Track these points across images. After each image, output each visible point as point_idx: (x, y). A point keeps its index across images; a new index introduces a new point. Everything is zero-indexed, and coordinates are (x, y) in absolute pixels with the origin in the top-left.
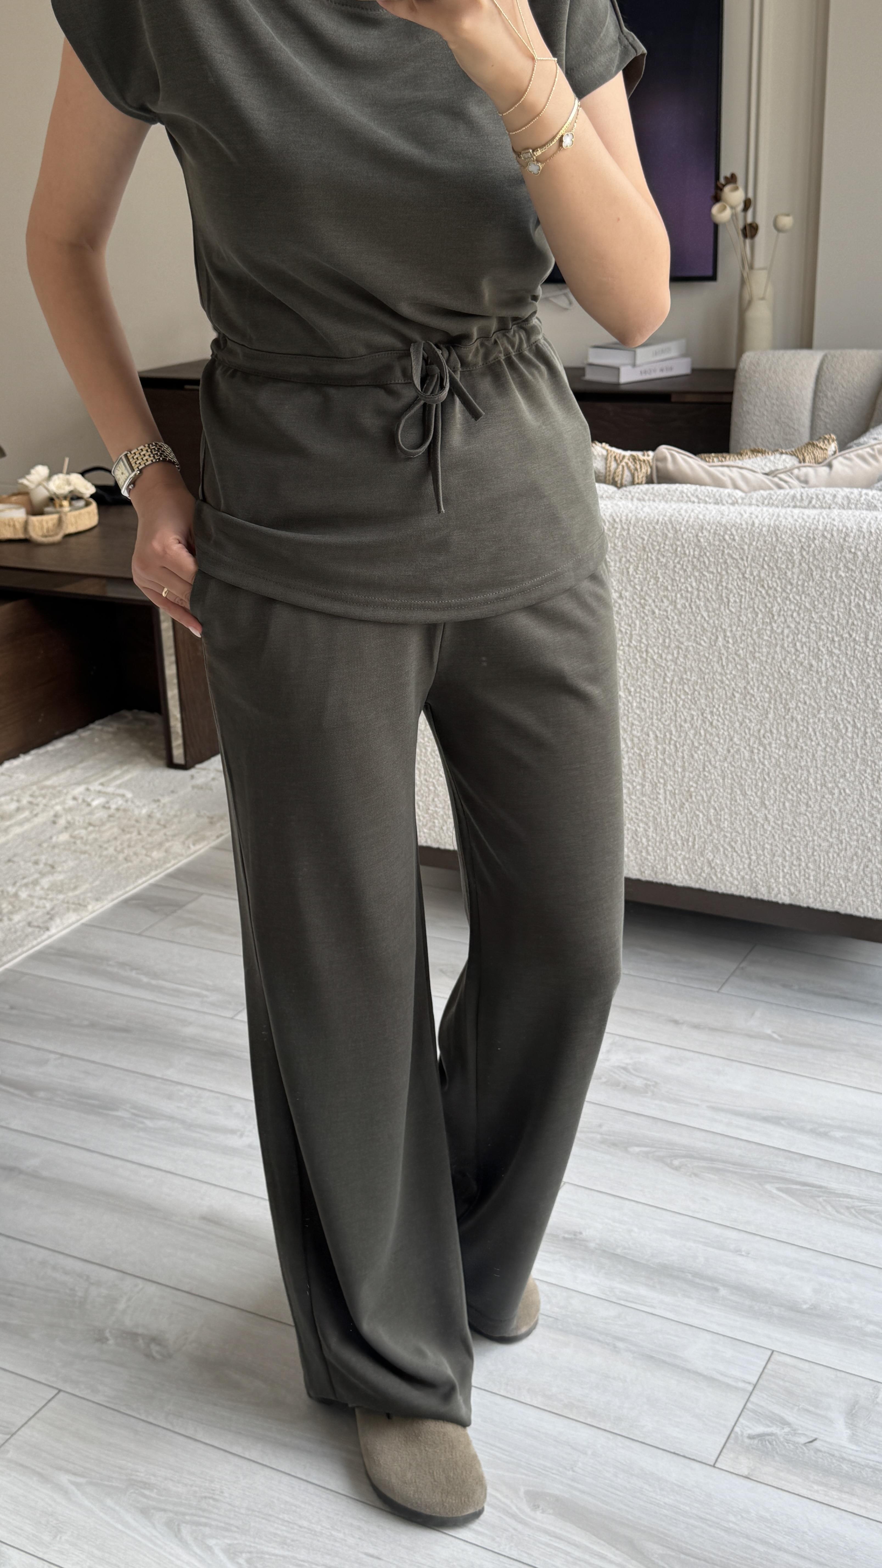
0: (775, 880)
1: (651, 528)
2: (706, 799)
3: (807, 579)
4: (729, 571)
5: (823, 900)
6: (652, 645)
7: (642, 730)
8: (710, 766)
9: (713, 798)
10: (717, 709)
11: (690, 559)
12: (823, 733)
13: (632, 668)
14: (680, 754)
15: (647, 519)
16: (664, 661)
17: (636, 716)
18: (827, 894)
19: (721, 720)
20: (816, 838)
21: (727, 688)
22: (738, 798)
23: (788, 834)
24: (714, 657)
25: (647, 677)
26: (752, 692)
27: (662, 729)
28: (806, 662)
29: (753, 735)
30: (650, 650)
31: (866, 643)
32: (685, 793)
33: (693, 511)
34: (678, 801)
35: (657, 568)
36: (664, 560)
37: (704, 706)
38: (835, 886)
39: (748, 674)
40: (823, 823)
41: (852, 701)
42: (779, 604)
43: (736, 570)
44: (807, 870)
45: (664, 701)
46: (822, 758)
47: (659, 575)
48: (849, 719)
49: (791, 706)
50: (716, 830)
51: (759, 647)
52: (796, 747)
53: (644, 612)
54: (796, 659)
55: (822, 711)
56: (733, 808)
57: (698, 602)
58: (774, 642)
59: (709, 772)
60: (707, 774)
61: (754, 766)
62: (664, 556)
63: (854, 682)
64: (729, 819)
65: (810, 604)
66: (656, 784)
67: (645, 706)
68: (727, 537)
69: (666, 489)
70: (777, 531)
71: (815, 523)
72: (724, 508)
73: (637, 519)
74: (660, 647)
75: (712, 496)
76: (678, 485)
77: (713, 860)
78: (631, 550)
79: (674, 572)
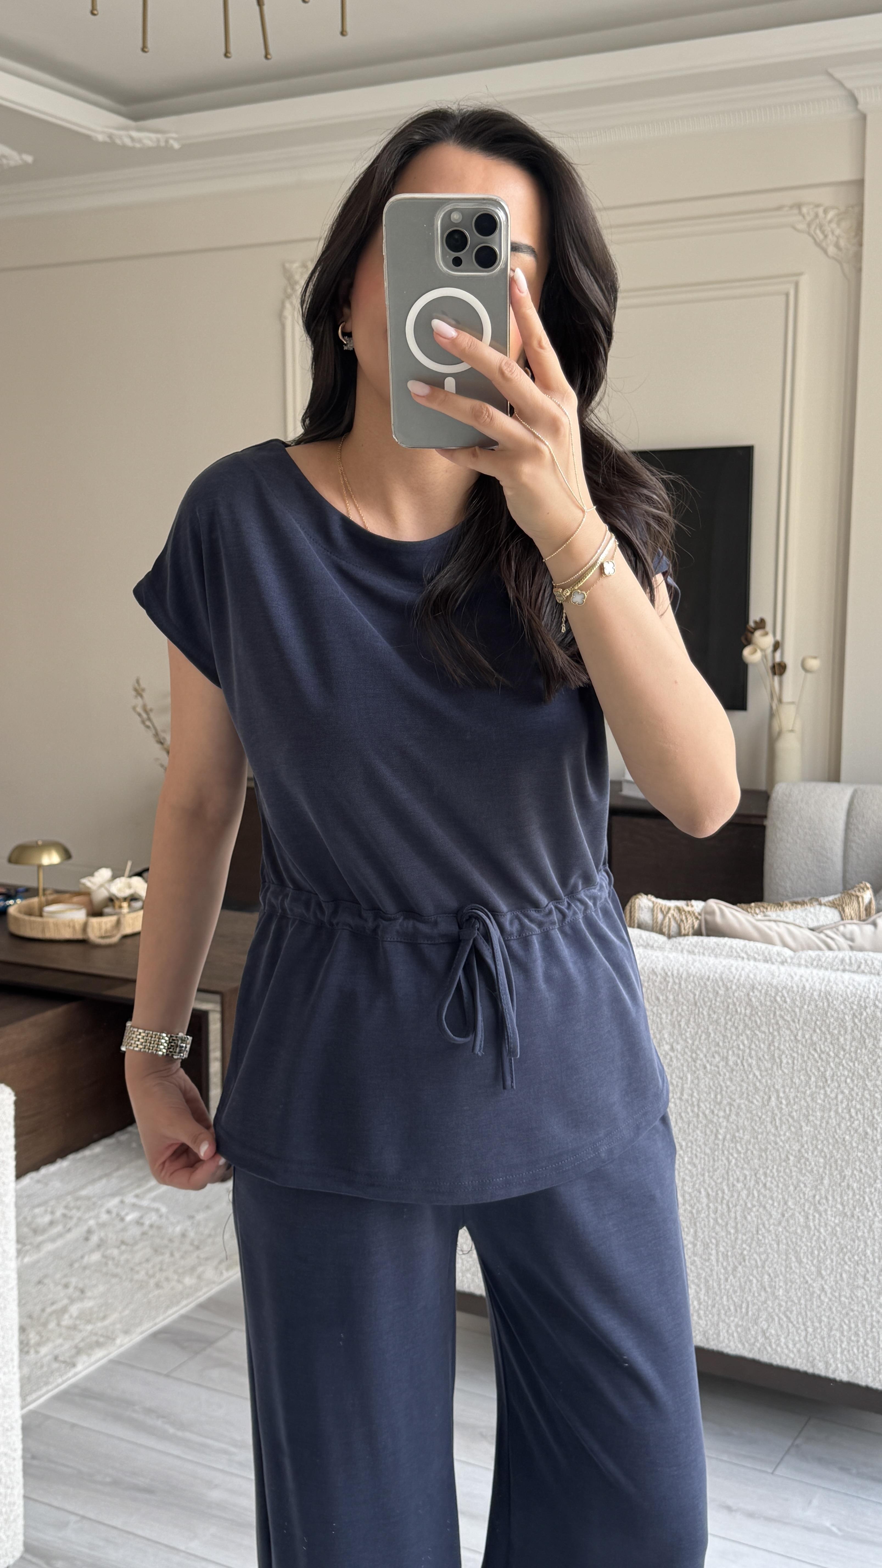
0: (833, 1355)
1: (702, 984)
2: (759, 1264)
3: (860, 1046)
4: (781, 1033)
6: (704, 1100)
7: (694, 1186)
8: (763, 1230)
9: (767, 1263)
10: (771, 1171)
11: (742, 1017)
13: (683, 1120)
14: (733, 1215)
15: (698, 975)
16: (716, 1117)
17: (687, 1172)
19: (775, 1183)
20: (874, 1313)
21: (781, 1150)
22: (793, 1265)
23: (845, 1307)
24: (767, 1116)
25: (698, 1132)
26: (806, 1155)
28: (861, 1129)
29: (808, 1200)
30: (702, 1105)
32: (738, 1256)
33: (743, 969)
34: (731, 1263)
35: (708, 1023)
36: (715, 1016)
37: (757, 1167)
39: (802, 1137)
42: (832, 1069)
43: (788, 1032)
44: (865, 1347)
45: (716, 1158)
47: (710, 1030)
49: (847, 1173)
50: (771, 1298)
51: (812, 1110)
52: (853, 1216)
53: (695, 1066)
54: (850, 1126)
55: (878, 1181)
56: (788, 1276)
57: (750, 1060)
58: (828, 1106)
59: (764, 1237)
60: (760, 1237)
61: (809, 1233)
62: (715, 1013)
64: (784, 1287)
65: (863, 1071)
66: (708, 1244)
67: (697, 1161)
68: (778, 999)
69: (715, 943)
70: (828, 996)
71: (866, 990)
72: (774, 968)
73: (688, 973)
74: (712, 1103)
75: (761, 953)
76: (726, 939)
77: (767, 1329)
78: (683, 1003)
79: (726, 1029)
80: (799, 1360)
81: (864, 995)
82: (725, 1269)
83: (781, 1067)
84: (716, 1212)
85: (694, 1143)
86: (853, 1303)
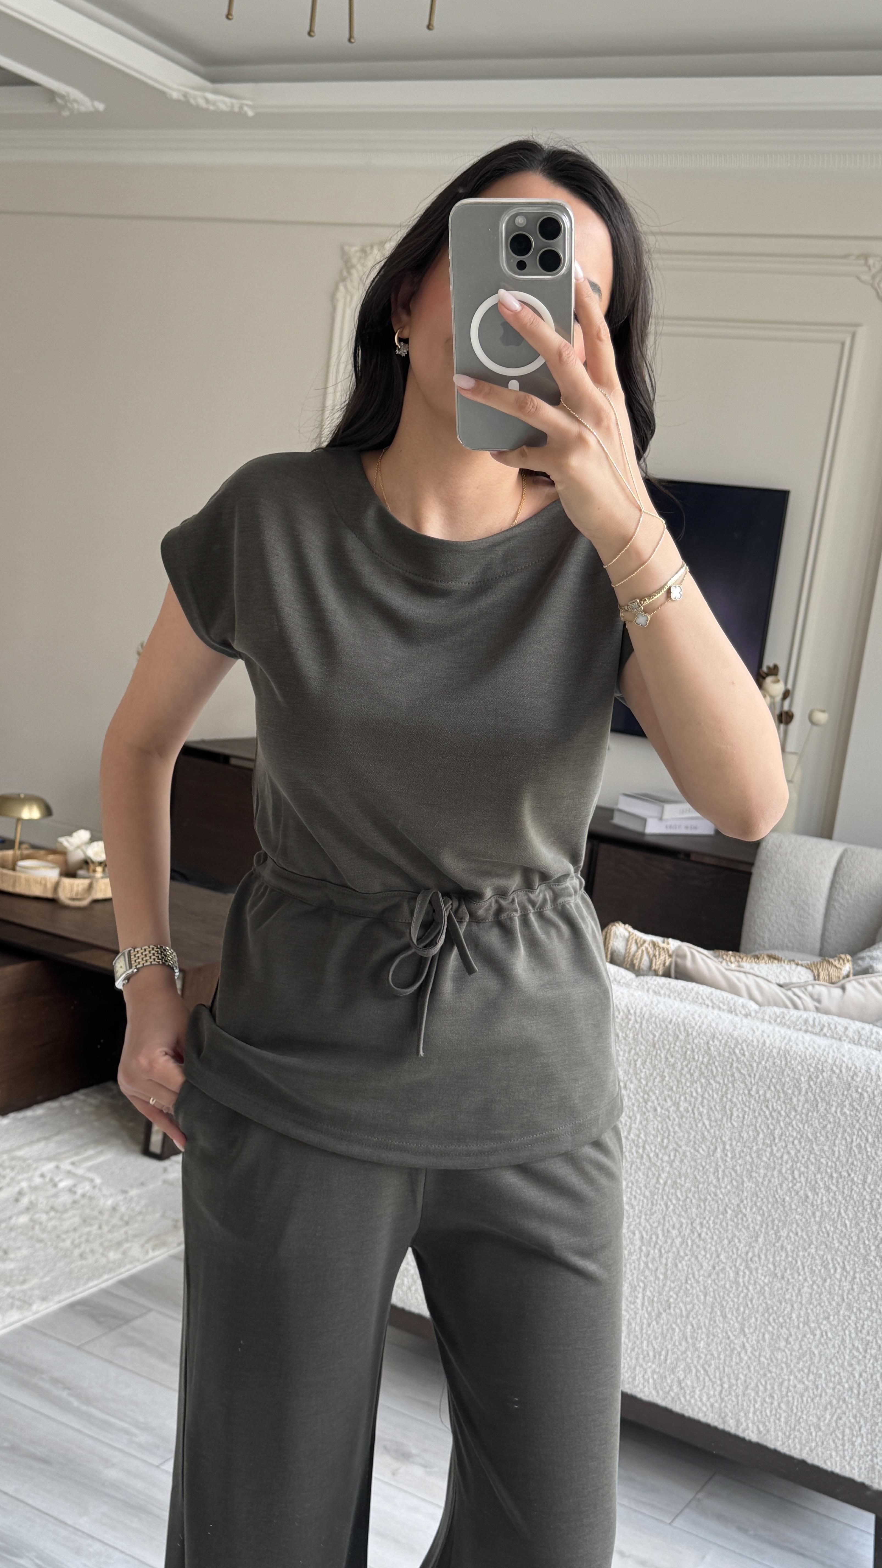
0: (745, 1414)
1: (664, 1026)
2: (684, 1313)
3: (812, 1109)
4: (736, 1085)
5: (792, 1445)
6: (650, 1142)
8: (692, 1280)
9: (692, 1314)
10: (708, 1222)
11: (698, 1064)
12: (811, 1269)
14: (664, 1261)
15: (660, 1017)
16: (660, 1161)
18: (797, 1440)
19: (710, 1234)
20: (792, 1378)
21: (720, 1202)
22: (717, 1318)
23: (764, 1368)
24: (711, 1167)
25: (640, 1174)
26: (744, 1211)
27: (649, 1230)
28: (802, 1192)
29: (740, 1255)
30: (647, 1147)
31: (863, 1185)
32: (663, 1303)
33: (706, 1017)
34: (656, 1309)
35: (665, 1066)
36: (672, 1060)
37: (694, 1216)
38: (805, 1433)
39: (743, 1192)
40: (801, 1363)
41: (844, 1242)
43: (743, 1086)
44: (779, 1410)
45: (655, 1202)
46: (808, 1295)
47: (666, 1074)
48: (839, 1259)
49: (782, 1234)
50: (691, 1349)
51: (756, 1167)
52: (783, 1278)
53: (646, 1107)
54: (792, 1187)
55: (812, 1246)
56: (711, 1329)
57: (701, 1109)
58: (772, 1164)
59: (692, 1287)
60: (689, 1287)
62: (672, 1056)
63: (848, 1222)
64: (706, 1339)
65: (812, 1134)
66: (635, 1287)
67: (635, 1203)
68: (737, 1051)
69: (682, 986)
70: (787, 1055)
71: (825, 1054)
72: (737, 1019)
73: (651, 1014)
74: (658, 1146)
75: (726, 1002)
76: (694, 984)
77: (683, 1380)
78: (641, 1043)
79: (681, 1074)
80: (711, 1415)
81: (823, 1059)
82: (649, 1314)
83: (731, 1120)
84: (647, 1255)
85: (635, 1184)
86: (772, 1364)
